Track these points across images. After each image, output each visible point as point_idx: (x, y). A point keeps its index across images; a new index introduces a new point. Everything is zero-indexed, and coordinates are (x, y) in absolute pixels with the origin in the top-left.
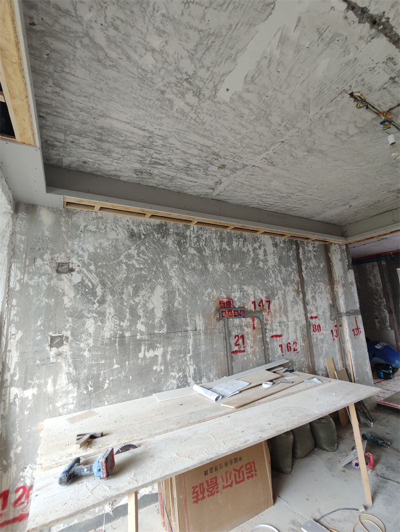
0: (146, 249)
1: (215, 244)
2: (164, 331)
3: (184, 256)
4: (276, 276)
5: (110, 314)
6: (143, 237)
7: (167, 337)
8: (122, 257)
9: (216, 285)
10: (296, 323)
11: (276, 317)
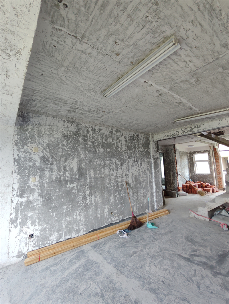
0: (70, 142)
1: (100, 140)
2: (77, 176)
3: (86, 145)
4: (125, 154)
5: (55, 169)
6: (69, 137)
7: (79, 179)
8: (60, 145)
9: (99, 158)
10: (133, 174)
11: (124, 172)
